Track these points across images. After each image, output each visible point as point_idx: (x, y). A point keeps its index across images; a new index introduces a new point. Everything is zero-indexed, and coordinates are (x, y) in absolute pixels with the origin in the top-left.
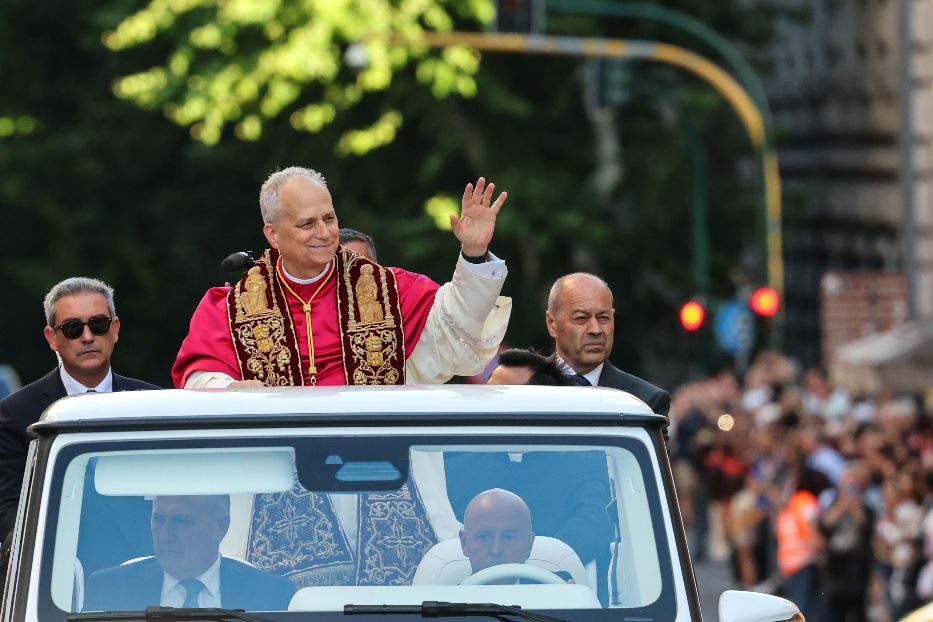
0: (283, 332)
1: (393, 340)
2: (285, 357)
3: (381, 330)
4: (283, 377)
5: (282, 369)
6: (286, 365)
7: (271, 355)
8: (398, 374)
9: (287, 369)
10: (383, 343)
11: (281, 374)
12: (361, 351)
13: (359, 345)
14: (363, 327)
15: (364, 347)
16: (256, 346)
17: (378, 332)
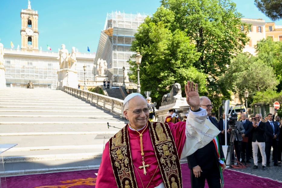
0: (126, 151)
1: (172, 145)
2: (127, 161)
3: (167, 143)
4: (127, 168)
5: (126, 165)
6: (127, 164)
7: (122, 160)
8: (176, 156)
9: (128, 166)
10: (168, 147)
11: (126, 167)
12: (161, 151)
13: (160, 149)
14: (161, 142)
15: (162, 149)
16: (117, 157)
17: (166, 143)
